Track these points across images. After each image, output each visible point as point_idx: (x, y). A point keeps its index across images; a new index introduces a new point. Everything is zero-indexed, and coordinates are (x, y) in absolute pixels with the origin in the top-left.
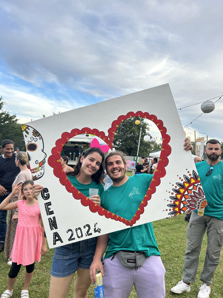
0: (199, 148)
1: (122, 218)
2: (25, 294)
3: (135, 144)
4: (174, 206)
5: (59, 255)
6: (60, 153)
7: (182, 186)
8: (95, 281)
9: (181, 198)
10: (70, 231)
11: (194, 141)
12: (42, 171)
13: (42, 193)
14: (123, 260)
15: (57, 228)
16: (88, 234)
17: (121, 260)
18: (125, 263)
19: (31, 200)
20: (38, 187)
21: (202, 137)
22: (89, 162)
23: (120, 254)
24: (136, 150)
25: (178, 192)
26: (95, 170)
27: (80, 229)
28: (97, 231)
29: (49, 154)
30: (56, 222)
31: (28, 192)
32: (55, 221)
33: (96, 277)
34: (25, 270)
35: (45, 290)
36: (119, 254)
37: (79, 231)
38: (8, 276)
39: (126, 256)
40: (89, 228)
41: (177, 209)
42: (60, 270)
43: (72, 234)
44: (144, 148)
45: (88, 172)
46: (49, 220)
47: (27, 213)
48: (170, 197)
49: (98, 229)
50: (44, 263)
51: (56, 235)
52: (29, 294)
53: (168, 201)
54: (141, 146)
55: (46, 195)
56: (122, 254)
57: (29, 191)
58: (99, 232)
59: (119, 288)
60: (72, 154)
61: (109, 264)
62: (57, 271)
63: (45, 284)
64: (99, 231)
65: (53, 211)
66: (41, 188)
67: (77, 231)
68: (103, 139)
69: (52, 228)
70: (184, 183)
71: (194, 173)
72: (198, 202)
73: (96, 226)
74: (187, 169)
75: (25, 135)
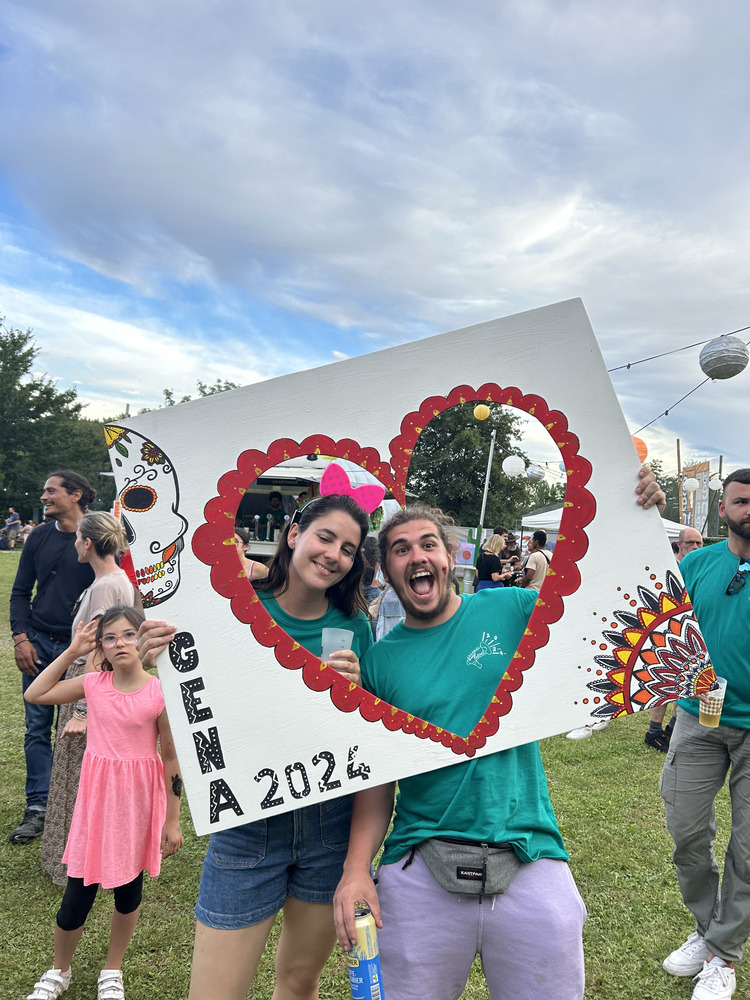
0: (691, 497)
1: (440, 730)
2: (113, 983)
3: (471, 487)
4: (610, 687)
5: (222, 856)
6: (232, 517)
7: (634, 623)
8: (353, 942)
9: (632, 661)
10: (267, 774)
11: (674, 475)
12: (174, 577)
13: (171, 649)
14: (442, 871)
15: (223, 766)
16: (328, 783)
17: (435, 869)
18: (450, 880)
19: (127, 673)
20: (161, 630)
21: (702, 460)
22: (318, 546)
23: (433, 848)
24: (477, 505)
25: (620, 641)
26: (339, 570)
27: (299, 766)
28: (356, 775)
29: (198, 520)
30: (219, 747)
31: (118, 647)
32: (218, 742)
33: (355, 930)
34: (111, 902)
35: (177, 970)
36: (429, 848)
37: (296, 775)
38: (54, 924)
39: (453, 857)
40: (330, 762)
41: (619, 698)
42: (228, 904)
43: (275, 787)
44: (504, 500)
45: (314, 577)
46: (195, 738)
47: (116, 713)
48: (595, 658)
49: (360, 768)
50: (172, 881)
51: (220, 788)
52: (126, 983)
53: (589, 670)
54: (494, 493)
55: (187, 654)
56: (441, 849)
57: (120, 643)
58: (365, 777)
59: (429, 965)
60: (263, 521)
61: (396, 883)
62: (218, 909)
63: (176, 951)
64: (363, 772)
65: (208, 709)
66: (171, 633)
67: (292, 774)
68: (373, 471)
69: (206, 767)
70: (640, 611)
71: (672, 581)
72: (688, 673)
73: (353, 756)
74: (648, 568)
75: (117, 459)
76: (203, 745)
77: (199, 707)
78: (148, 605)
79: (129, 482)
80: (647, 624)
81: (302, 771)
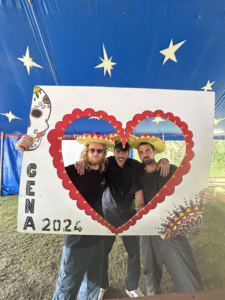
6: (64, 130)
10: (47, 220)
13: (28, 168)
15: (33, 213)
27: (59, 221)
29: (52, 127)
32: (34, 204)
43: (48, 225)
48: (167, 217)
51: (30, 219)
53: (164, 220)
55: (33, 171)
64: (80, 230)
65: (34, 192)
67: (56, 222)
68: (118, 130)
69: (27, 211)
70: (187, 207)
71: (202, 202)
72: (192, 229)
73: (78, 224)
74: (196, 195)
75: (35, 98)
76: (28, 204)
77: (31, 191)
78: (26, 150)
79: (36, 107)
80: (188, 212)
81: (59, 223)
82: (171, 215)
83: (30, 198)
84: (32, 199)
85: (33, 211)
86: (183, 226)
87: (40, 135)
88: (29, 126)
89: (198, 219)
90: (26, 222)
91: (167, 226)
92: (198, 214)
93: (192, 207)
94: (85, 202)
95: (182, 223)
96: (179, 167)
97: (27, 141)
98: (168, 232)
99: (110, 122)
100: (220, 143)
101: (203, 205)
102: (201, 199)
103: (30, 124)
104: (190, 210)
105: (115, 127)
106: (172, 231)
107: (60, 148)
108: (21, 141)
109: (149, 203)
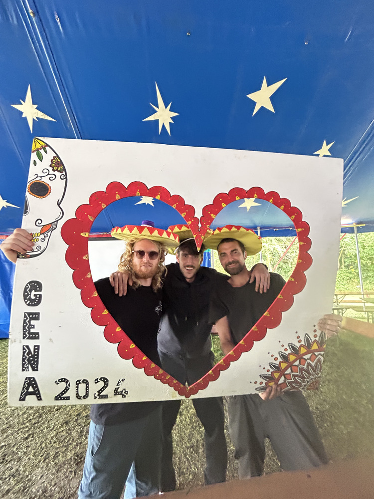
6: (92, 220)
7: (296, 351)
10: (64, 381)
12: (43, 245)
15: (37, 370)
27: (86, 382)
28: (119, 394)
29: (71, 214)
30: (38, 358)
32: (38, 355)
37: (82, 387)
40: (105, 384)
43: (66, 389)
46: (24, 349)
48: (270, 363)
49: (123, 391)
51: (31, 382)
55: (35, 295)
64: (124, 394)
65: (38, 334)
67: (80, 385)
68: (188, 221)
69: (26, 368)
70: (301, 346)
71: (323, 335)
72: (308, 380)
73: (120, 384)
74: (314, 326)
75: (34, 161)
76: (28, 354)
77: (32, 330)
78: (21, 256)
79: (37, 177)
80: (301, 353)
81: (87, 385)
82: (276, 359)
83: (31, 343)
84: (35, 346)
85: (37, 367)
86: (295, 376)
87: (47, 229)
88: (26, 212)
89: (316, 364)
90: (23, 388)
91: (270, 378)
92: (317, 356)
93: (309, 345)
94: (133, 346)
95: (292, 371)
96: (289, 281)
97: (22, 239)
98: (272, 387)
99: (174, 207)
100: (349, 239)
101: (325, 341)
102: (322, 332)
103: (27, 208)
104: (306, 351)
105: (183, 215)
106: (278, 386)
107: (86, 252)
108: (11, 241)
109: (241, 342)
